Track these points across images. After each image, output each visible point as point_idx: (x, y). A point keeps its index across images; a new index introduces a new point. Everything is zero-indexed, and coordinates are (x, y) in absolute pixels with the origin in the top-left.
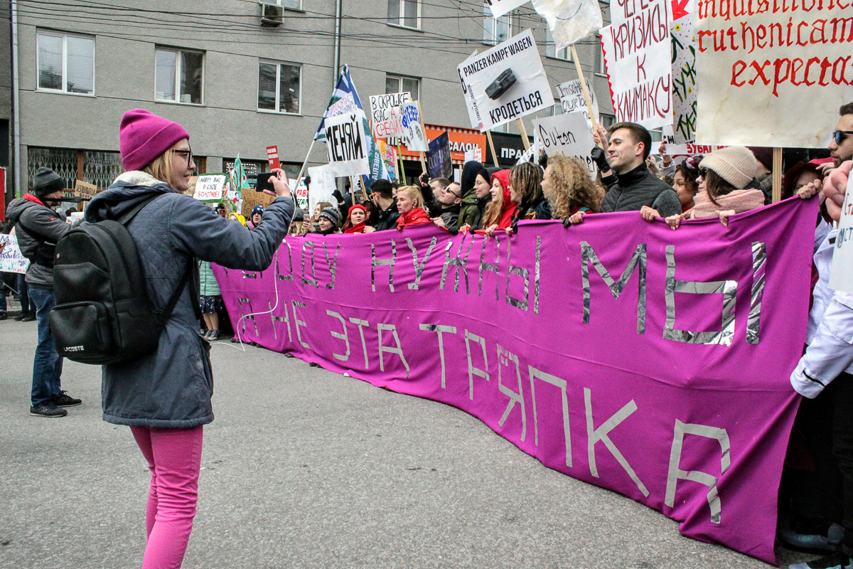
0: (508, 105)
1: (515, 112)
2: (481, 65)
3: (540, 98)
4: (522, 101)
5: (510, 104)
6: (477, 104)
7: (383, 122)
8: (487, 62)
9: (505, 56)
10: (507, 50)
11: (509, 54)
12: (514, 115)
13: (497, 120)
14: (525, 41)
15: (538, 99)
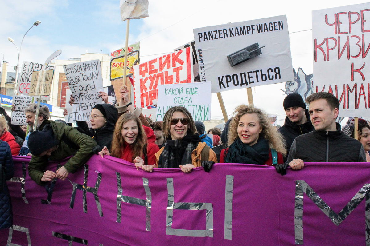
0: (241, 74)
1: (248, 81)
2: (220, 34)
3: (279, 73)
4: (259, 73)
5: (244, 73)
6: (205, 68)
7: (26, 83)
8: (228, 33)
9: (250, 32)
10: (255, 27)
11: (256, 31)
12: (246, 83)
13: (226, 85)
14: (277, 24)
15: (277, 74)
